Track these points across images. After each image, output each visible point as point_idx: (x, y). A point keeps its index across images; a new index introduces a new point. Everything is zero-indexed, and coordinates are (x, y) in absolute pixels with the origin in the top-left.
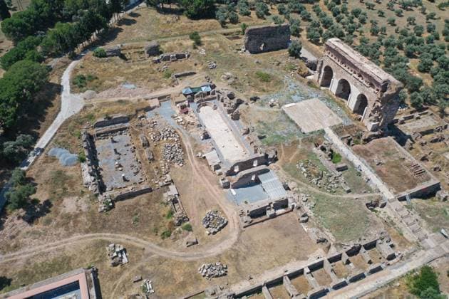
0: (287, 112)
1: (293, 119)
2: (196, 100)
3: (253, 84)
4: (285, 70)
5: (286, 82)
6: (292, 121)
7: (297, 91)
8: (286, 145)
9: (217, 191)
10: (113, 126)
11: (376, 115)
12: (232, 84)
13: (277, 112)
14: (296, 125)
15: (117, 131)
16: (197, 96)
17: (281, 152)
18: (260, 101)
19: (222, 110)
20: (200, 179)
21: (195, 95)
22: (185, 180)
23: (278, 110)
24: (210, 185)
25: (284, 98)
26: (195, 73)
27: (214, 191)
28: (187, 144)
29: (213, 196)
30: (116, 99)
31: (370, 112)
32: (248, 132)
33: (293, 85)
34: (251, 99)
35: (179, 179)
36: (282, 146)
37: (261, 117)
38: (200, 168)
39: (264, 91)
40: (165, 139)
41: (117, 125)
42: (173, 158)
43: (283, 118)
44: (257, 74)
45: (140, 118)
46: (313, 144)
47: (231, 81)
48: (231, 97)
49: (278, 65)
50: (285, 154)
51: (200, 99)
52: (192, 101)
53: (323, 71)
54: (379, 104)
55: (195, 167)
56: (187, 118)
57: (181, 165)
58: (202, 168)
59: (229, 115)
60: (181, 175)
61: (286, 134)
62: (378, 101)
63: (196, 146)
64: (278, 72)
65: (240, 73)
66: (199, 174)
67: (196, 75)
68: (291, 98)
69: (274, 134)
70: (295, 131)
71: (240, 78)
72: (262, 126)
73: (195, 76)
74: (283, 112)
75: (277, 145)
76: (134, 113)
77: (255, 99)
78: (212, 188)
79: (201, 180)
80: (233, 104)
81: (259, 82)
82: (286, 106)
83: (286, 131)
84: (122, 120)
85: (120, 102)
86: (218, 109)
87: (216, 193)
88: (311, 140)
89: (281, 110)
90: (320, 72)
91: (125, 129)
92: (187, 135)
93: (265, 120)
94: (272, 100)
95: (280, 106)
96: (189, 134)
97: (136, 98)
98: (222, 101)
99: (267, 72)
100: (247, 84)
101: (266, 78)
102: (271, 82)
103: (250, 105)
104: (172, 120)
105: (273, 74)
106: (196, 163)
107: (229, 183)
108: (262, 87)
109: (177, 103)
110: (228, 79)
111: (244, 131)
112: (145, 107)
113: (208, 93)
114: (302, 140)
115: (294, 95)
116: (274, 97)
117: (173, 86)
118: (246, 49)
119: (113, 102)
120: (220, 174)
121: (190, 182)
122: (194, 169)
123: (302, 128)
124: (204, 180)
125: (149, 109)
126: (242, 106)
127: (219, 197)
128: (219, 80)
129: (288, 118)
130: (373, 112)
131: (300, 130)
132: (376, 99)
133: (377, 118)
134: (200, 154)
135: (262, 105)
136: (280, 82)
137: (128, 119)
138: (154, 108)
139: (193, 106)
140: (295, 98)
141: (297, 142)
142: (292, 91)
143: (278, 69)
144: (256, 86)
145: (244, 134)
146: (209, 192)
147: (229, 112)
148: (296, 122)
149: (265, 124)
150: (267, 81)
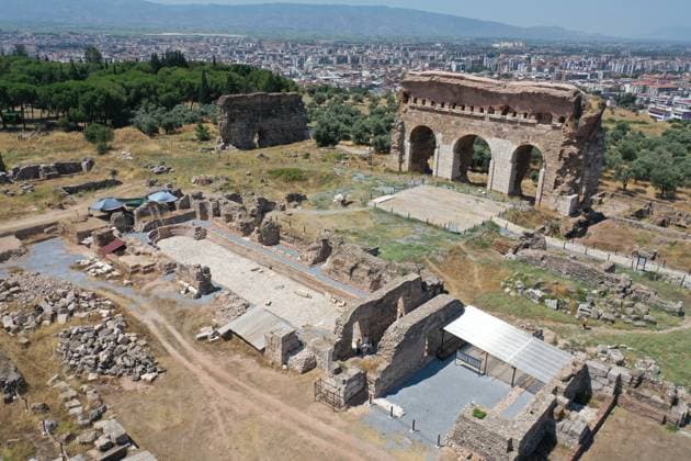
0: (387, 209)
2: (140, 224)
3: (272, 185)
4: (324, 161)
5: (343, 174)
6: (412, 220)
7: (377, 181)
9: (328, 422)
11: (569, 178)
13: (364, 212)
14: (428, 224)
16: (143, 214)
18: (311, 200)
19: (222, 231)
20: (241, 404)
21: (137, 209)
22: (185, 422)
23: (364, 209)
24: (293, 411)
26: (118, 183)
27: (321, 426)
28: (150, 317)
29: (325, 443)
31: (554, 176)
32: (325, 251)
35: (157, 427)
36: (433, 265)
37: (334, 225)
38: (228, 368)
42: (109, 363)
43: (386, 218)
44: (270, 172)
47: (218, 184)
49: (306, 156)
50: (454, 278)
51: (150, 219)
53: (407, 144)
54: (574, 149)
55: (205, 369)
56: (129, 260)
57: (148, 376)
58: (234, 369)
59: (248, 239)
60: (161, 409)
61: (420, 241)
62: (567, 144)
63: (182, 316)
64: (315, 166)
65: (232, 173)
66: (233, 387)
67: (122, 186)
69: (394, 245)
70: (433, 232)
71: (236, 179)
73: (118, 188)
74: (380, 211)
77: (296, 199)
78: (308, 419)
79: (249, 404)
81: (284, 185)
82: (377, 200)
83: (416, 237)
86: (211, 235)
87: (332, 430)
89: (370, 208)
90: (401, 149)
92: (139, 299)
94: (339, 196)
95: (364, 202)
96: (147, 295)
98: (217, 213)
100: (261, 184)
101: (296, 174)
102: (311, 181)
103: (293, 209)
105: (305, 168)
106: (203, 358)
107: (362, 378)
108: (293, 190)
109: (82, 235)
110: (211, 181)
113: (171, 206)
114: (466, 245)
115: (376, 186)
116: (336, 193)
117: (61, 207)
118: (227, 142)
120: (310, 366)
121: (211, 423)
124: (260, 402)
127: (351, 439)
130: (561, 172)
131: (445, 229)
132: (564, 139)
133: (572, 184)
134: (206, 331)
136: (331, 177)
138: (6, 256)
141: (459, 251)
142: (367, 183)
143: (312, 163)
145: (315, 263)
146: (301, 433)
147: (246, 229)
148: (423, 219)
149: (355, 234)
150: (299, 180)
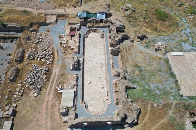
0: (171, 62)
1: (175, 73)
2: (88, 25)
3: (147, 21)
4: (185, 12)
5: (182, 26)
6: (173, 75)
7: (190, 38)
8: (155, 105)
10: (7, 33)
12: (128, 17)
13: (160, 58)
14: (176, 81)
15: (9, 38)
16: (90, 22)
17: (146, 114)
18: (147, 41)
19: (106, 41)
21: (89, 20)
22: (29, 117)
23: (162, 56)
25: (173, 44)
28: (56, 71)
30: (22, 9)
33: (188, 30)
34: (139, 37)
35: (23, 113)
36: (149, 106)
37: (140, 60)
39: (156, 29)
40: (39, 59)
41: (11, 33)
43: (164, 68)
44: (155, 10)
45: (32, 31)
46: (188, 113)
47: (129, 12)
48: (120, 30)
49: (180, 6)
50: (149, 118)
51: (91, 25)
52: (85, 25)
56: (71, 42)
57: (36, 95)
58: (53, 106)
59: (110, 48)
60: (29, 108)
61: (160, 90)
63: (63, 75)
64: (178, 14)
65: (140, 7)
68: (181, 45)
69: (146, 87)
70: (172, 88)
71: (138, 11)
72: (137, 72)
74: (167, 61)
75: (144, 102)
76: (27, 25)
77: (142, 38)
80: (117, 39)
81: (155, 20)
82: (173, 54)
83: (161, 87)
84: (16, 29)
85: (25, 12)
86: (104, 39)
88: (186, 107)
89: (165, 57)
91: (16, 38)
92: (61, 60)
93: (143, 65)
94: (160, 43)
95: (166, 52)
96: (64, 60)
97: (39, 11)
98: (110, 32)
99: (167, 11)
100: (142, 20)
101: (163, 17)
102: (167, 23)
103: (136, 43)
104: (58, 39)
105: (172, 14)
108: (156, 25)
109: (70, 24)
110: (127, 10)
111: (116, 73)
112: (40, 21)
113: (101, 21)
114: (176, 105)
115: (185, 42)
116: (163, 40)
117: (75, 7)
119: (18, 11)
120: (66, 122)
121: (32, 121)
122: (45, 104)
123: (182, 88)
125: (44, 24)
126: (127, 43)
128: (118, 10)
129: (170, 69)
131: (179, 90)
135: (148, 47)
136: (176, 24)
137: (21, 30)
138: (50, 24)
139: (84, 30)
140: (186, 46)
141: (169, 106)
142: (184, 38)
143: (178, 10)
144: (149, 24)
145: (115, 76)
147: (112, 45)
148: (178, 77)
149: (141, 71)
150: (163, 21)
